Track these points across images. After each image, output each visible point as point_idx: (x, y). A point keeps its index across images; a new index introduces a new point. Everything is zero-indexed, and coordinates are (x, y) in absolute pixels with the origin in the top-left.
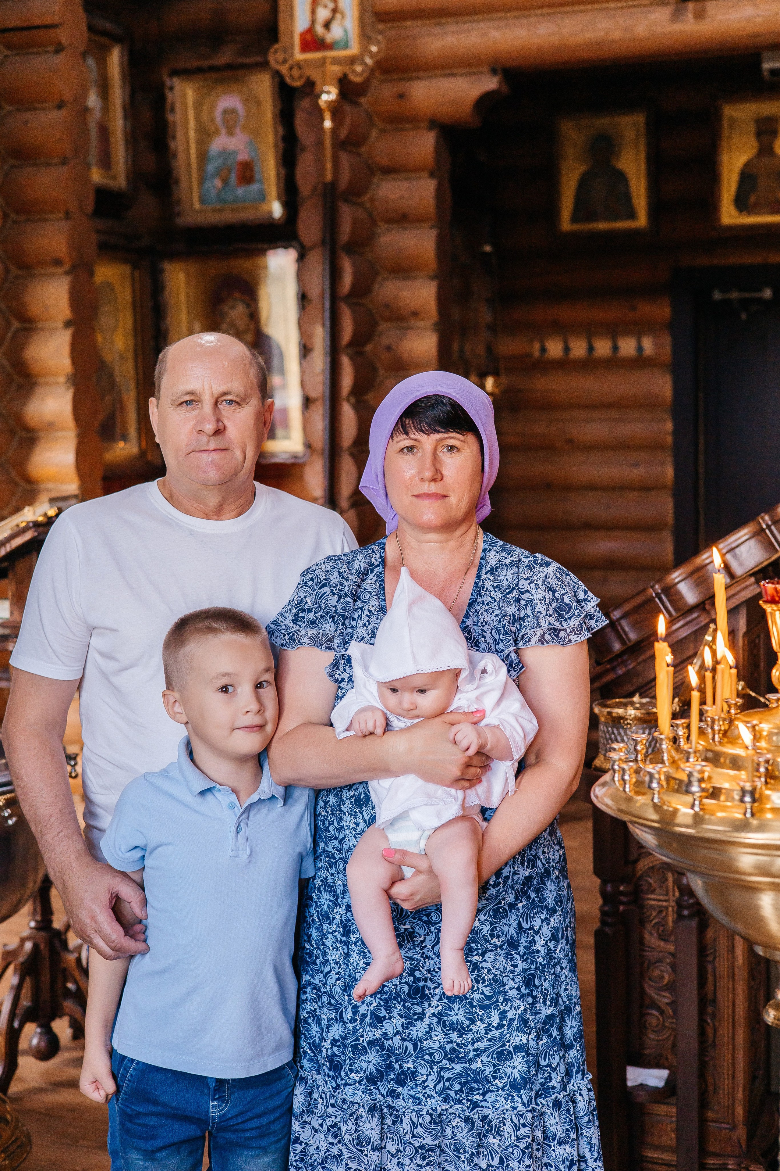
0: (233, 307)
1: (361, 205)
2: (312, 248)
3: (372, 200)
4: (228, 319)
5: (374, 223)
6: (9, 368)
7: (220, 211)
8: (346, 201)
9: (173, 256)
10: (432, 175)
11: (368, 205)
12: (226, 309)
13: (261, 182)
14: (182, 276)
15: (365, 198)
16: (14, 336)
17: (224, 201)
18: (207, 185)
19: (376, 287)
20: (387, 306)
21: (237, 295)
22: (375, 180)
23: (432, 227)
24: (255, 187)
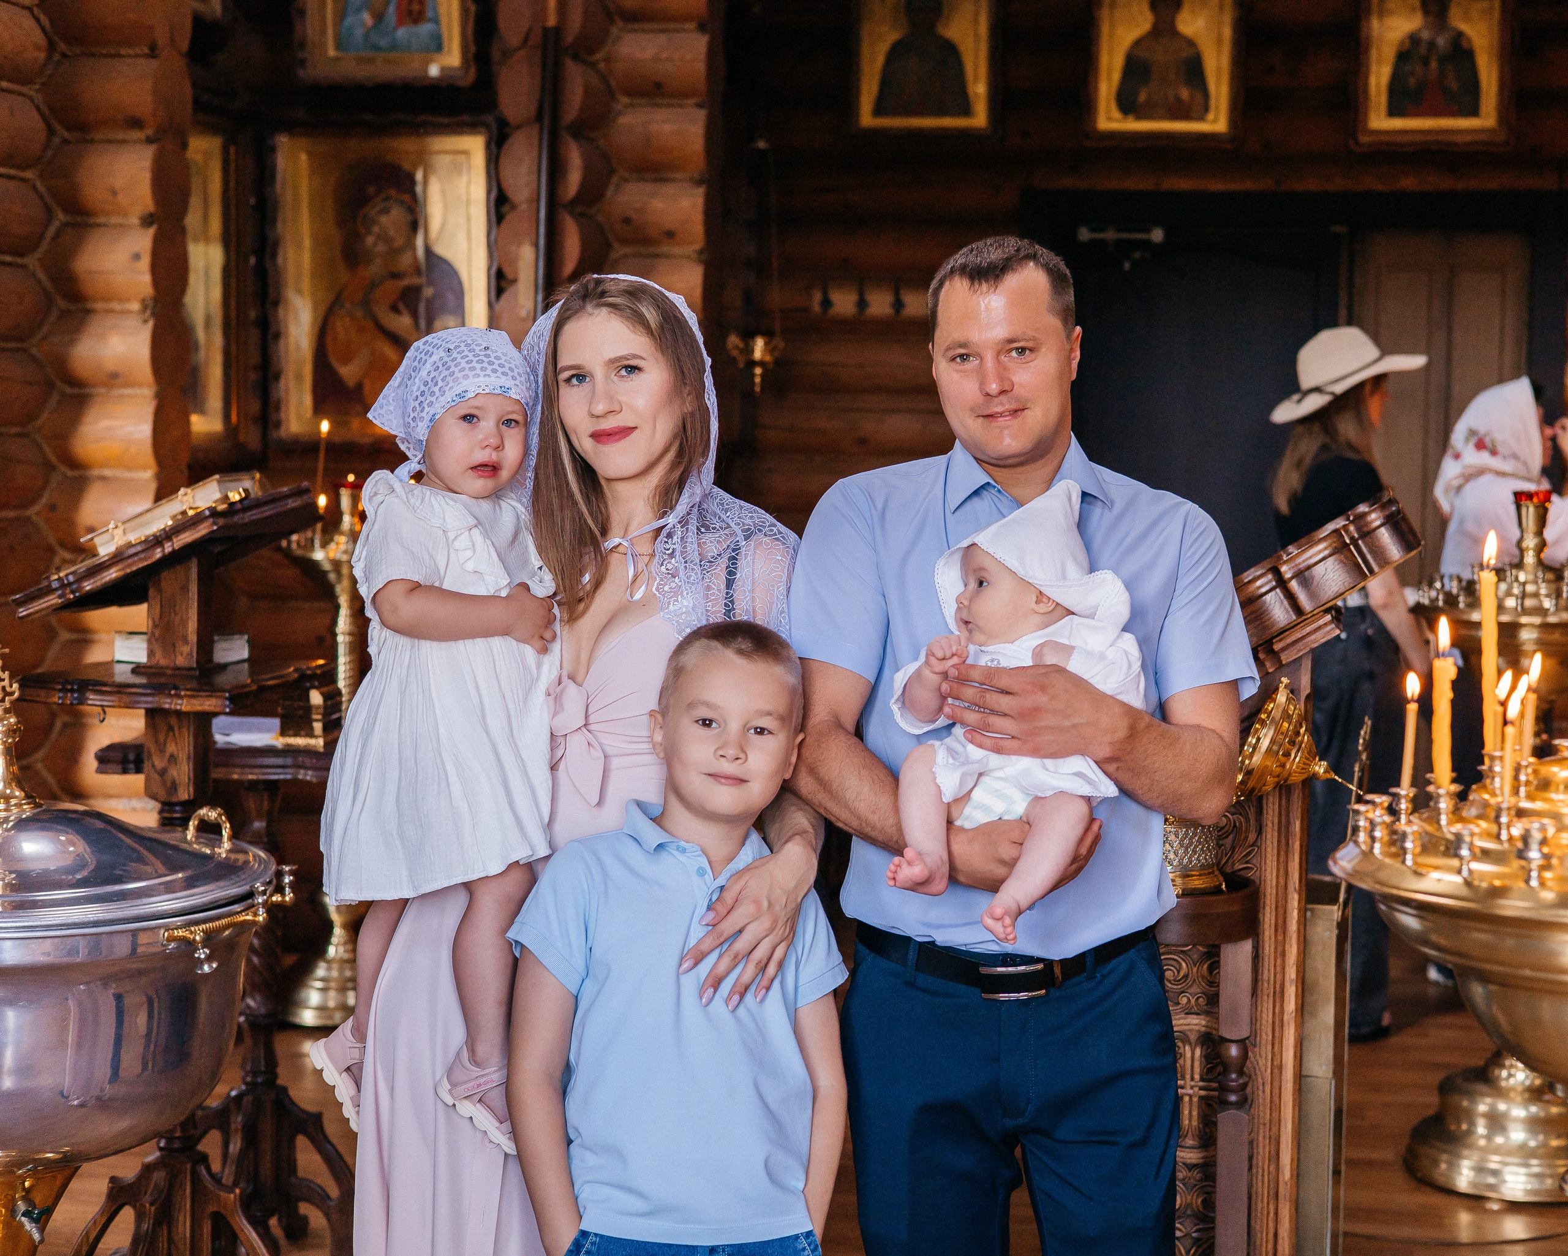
0: (386, 211)
1: (593, 65)
2: (518, 127)
3: (608, 60)
4: (376, 229)
5: (611, 95)
6: (48, 285)
7: (371, 61)
8: (576, 58)
9: (292, 128)
10: (702, 28)
11: (602, 65)
12: (373, 213)
13: (436, 21)
14: (304, 157)
15: (599, 56)
16: (56, 236)
17: (376, 48)
18: (348, 21)
19: (610, 192)
20: (627, 220)
21: (393, 192)
22: (614, 30)
23: (699, 106)
24: (426, 28)
